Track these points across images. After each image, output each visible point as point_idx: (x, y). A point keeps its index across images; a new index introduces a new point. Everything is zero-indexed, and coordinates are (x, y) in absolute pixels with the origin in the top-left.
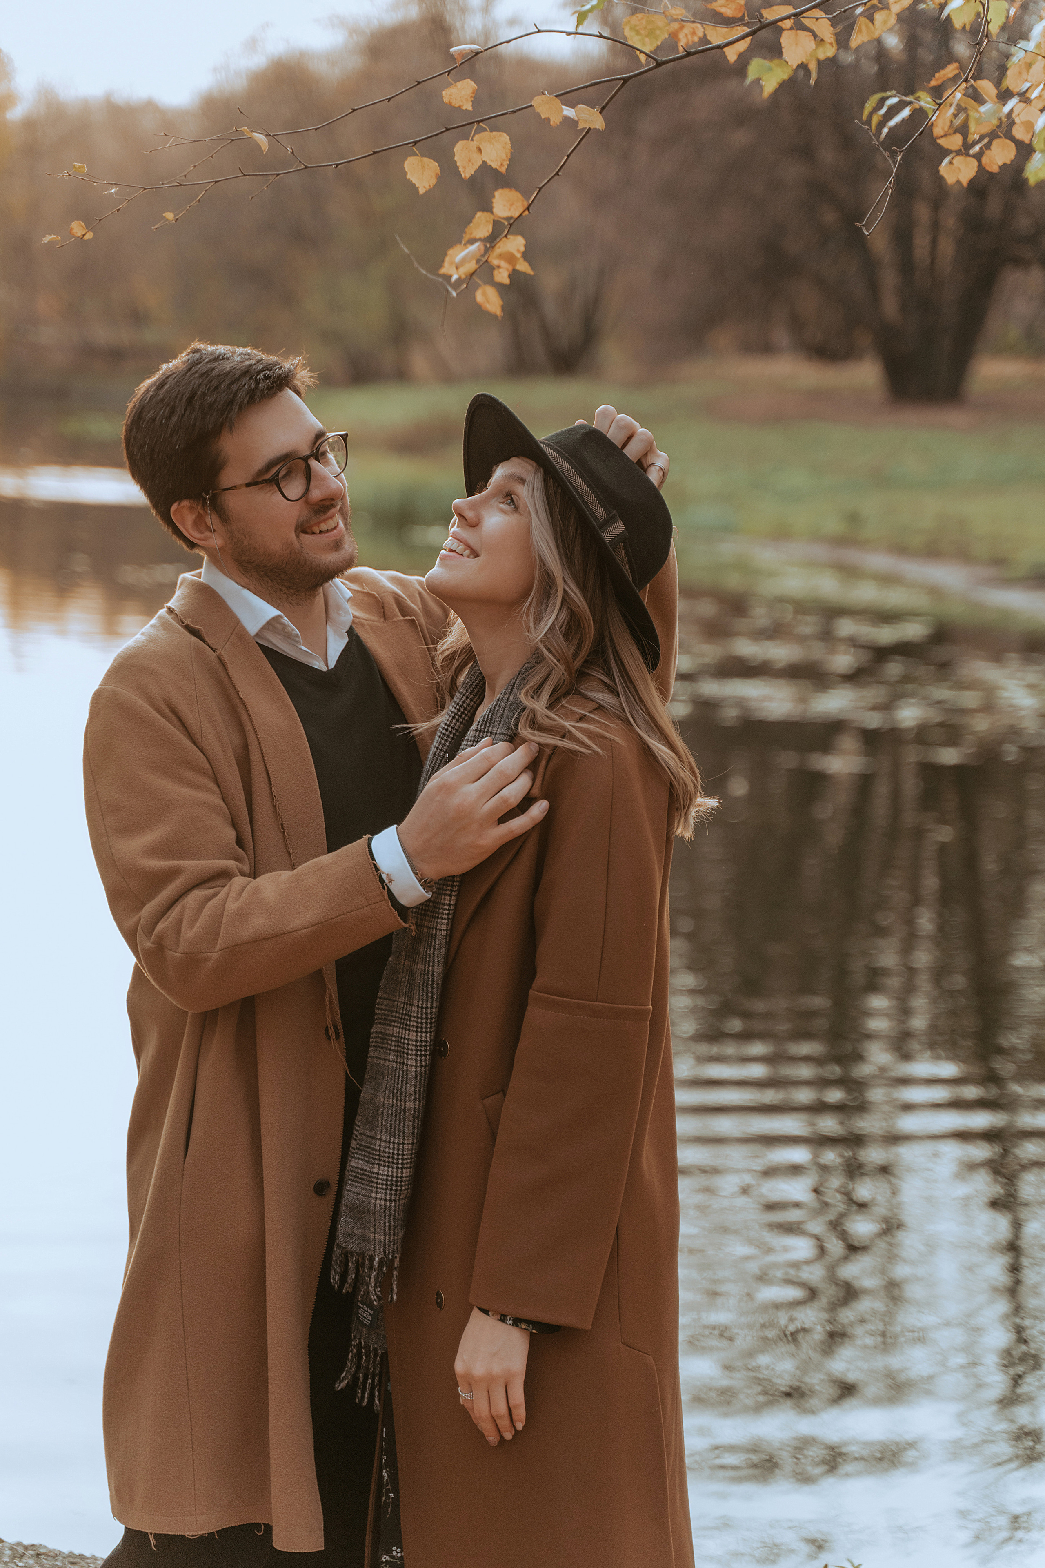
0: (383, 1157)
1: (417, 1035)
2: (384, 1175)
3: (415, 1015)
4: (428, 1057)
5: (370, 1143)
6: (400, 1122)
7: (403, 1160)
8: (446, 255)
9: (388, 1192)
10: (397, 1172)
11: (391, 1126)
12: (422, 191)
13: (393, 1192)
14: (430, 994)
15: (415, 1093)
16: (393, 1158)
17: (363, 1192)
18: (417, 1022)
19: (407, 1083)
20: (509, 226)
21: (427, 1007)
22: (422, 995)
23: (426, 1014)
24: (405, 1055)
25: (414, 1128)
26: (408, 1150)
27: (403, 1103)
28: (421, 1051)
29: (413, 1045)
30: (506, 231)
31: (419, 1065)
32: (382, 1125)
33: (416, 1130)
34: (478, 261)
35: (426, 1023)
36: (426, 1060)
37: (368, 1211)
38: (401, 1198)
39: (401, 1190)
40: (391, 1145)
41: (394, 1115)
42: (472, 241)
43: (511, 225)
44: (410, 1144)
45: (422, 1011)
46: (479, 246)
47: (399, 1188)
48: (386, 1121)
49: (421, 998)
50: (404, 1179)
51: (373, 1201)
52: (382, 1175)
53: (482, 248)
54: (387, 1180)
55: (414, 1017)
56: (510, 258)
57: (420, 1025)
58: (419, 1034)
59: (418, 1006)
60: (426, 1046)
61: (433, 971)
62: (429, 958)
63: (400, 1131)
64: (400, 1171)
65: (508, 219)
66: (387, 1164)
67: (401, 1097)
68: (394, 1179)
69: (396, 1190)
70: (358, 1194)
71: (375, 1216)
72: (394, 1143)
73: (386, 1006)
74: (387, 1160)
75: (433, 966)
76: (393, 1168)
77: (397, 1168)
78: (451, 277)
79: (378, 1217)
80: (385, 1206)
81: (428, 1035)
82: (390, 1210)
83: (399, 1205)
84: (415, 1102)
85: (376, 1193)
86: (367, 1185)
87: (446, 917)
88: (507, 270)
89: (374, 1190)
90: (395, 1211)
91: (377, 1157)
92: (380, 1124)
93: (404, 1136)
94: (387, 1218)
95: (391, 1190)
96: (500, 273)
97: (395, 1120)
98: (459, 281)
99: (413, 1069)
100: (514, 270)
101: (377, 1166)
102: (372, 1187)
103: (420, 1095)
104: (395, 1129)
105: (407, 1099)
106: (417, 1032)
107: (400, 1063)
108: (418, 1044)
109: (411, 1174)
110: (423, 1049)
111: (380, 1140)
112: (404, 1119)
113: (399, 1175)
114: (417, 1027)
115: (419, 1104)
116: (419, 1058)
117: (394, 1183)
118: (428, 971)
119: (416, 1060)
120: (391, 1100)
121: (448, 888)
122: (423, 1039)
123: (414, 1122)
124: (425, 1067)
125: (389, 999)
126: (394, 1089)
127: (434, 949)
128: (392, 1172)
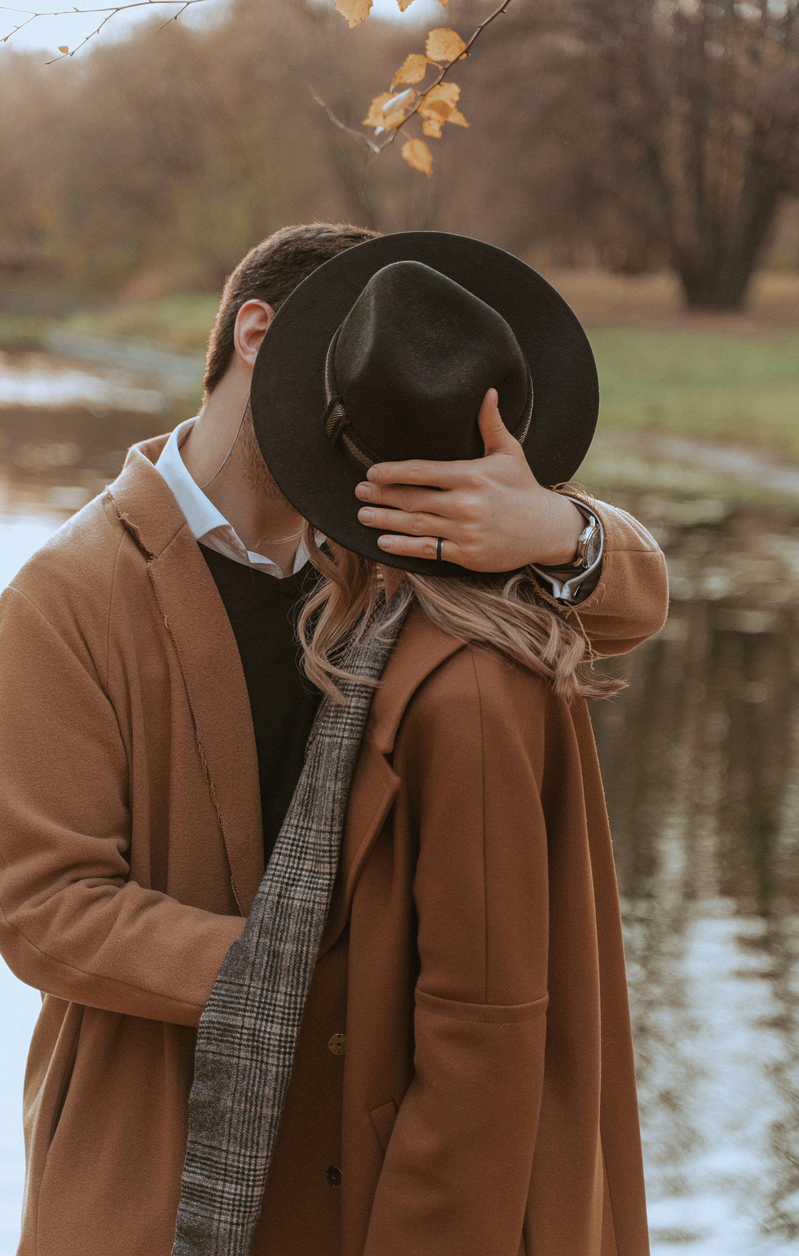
0: (230, 1172)
1: (282, 1028)
2: (231, 1194)
3: (282, 1004)
4: (292, 1056)
5: (210, 1154)
6: (254, 1131)
7: (254, 1176)
8: (371, 104)
9: (235, 1213)
10: (247, 1191)
11: (242, 1135)
12: (352, 25)
13: (241, 1214)
14: (301, 980)
15: (275, 1098)
16: (243, 1174)
17: (203, 1213)
18: (284, 1013)
19: (265, 1085)
20: (444, 72)
21: (296, 995)
22: (292, 980)
23: (295, 1003)
24: (265, 1052)
25: (269, 1139)
26: (261, 1165)
27: (259, 1109)
28: (285, 1047)
29: (276, 1040)
30: (440, 77)
31: (281, 1064)
32: (230, 1133)
33: (272, 1141)
34: (406, 111)
35: (294, 1014)
36: (290, 1059)
37: (209, 1235)
38: (250, 1220)
39: (250, 1212)
40: (242, 1158)
41: (246, 1123)
42: (400, 88)
43: (446, 70)
44: (264, 1157)
45: (290, 999)
46: (409, 93)
47: (248, 1210)
48: (236, 1129)
49: (290, 984)
50: (255, 1199)
51: (216, 1223)
52: (228, 1193)
53: (413, 95)
54: (234, 1200)
55: (280, 1006)
56: (442, 109)
57: (286, 1016)
58: (285, 1027)
59: (286, 994)
60: (291, 1042)
61: (308, 952)
62: (304, 936)
63: (253, 1142)
64: (250, 1189)
65: (442, 63)
66: (235, 1180)
67: (256, 1101)
68: (243, 1199)
69: (245, 1212)
70: (196, 1215)
71: (217, 1241)
72: (245, 1156)
73: (227, 990)
74: (235, 1175)
75: (308, 946)
76: (242, 1185)
77: (248, 1186)
78: (375, 128)
79: (221, 1243)
80: (231, 1230)
81: (295, 1029)
82: (236, 1236)
83: (247, 1229)
84: (273, 1108)
85: (220, 1214)
86: (208, 1204)
87: (327, 888)
88: (439, 121)
89: (217, 1210)
90: (242, 1236)
91: (222, 1172)
92: (226, 1133)
93: (258, 1148)
94: (232, 1244)
95: (239, 1211)
96: (430, 125)
97: (248, 1129)
98: (384, 134)
99: (274, 1069)
100: (446, 123)
101: (222, 1183)
102: (214, 1207)
103: (279, 1100)
104: (247, 1140)
105: (264, 1104)
106: (282, 1024)
107: (257, 1061)
108: (283, 1039)
109: (263, 1192)
110: (288, 1045)
111: (227, 1152)
112: (259, 1127)
113: (250, 1194)
114: (283, 1019)
115: (278, 1111)
116: (282, 1056)
117: (243, 1204)
118: (302, 952)
119: (278, 1058)
120: (243, 1105)
121: (326, 854)
122: (289, 1033)
123: (270, 1131)
124: (289, 1067)
125: (230, 983)
126: (247, 1091)
127: (311, 926)
128: (242, 1190)
